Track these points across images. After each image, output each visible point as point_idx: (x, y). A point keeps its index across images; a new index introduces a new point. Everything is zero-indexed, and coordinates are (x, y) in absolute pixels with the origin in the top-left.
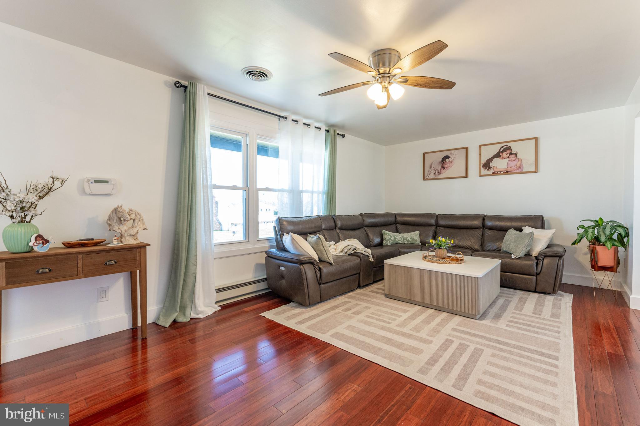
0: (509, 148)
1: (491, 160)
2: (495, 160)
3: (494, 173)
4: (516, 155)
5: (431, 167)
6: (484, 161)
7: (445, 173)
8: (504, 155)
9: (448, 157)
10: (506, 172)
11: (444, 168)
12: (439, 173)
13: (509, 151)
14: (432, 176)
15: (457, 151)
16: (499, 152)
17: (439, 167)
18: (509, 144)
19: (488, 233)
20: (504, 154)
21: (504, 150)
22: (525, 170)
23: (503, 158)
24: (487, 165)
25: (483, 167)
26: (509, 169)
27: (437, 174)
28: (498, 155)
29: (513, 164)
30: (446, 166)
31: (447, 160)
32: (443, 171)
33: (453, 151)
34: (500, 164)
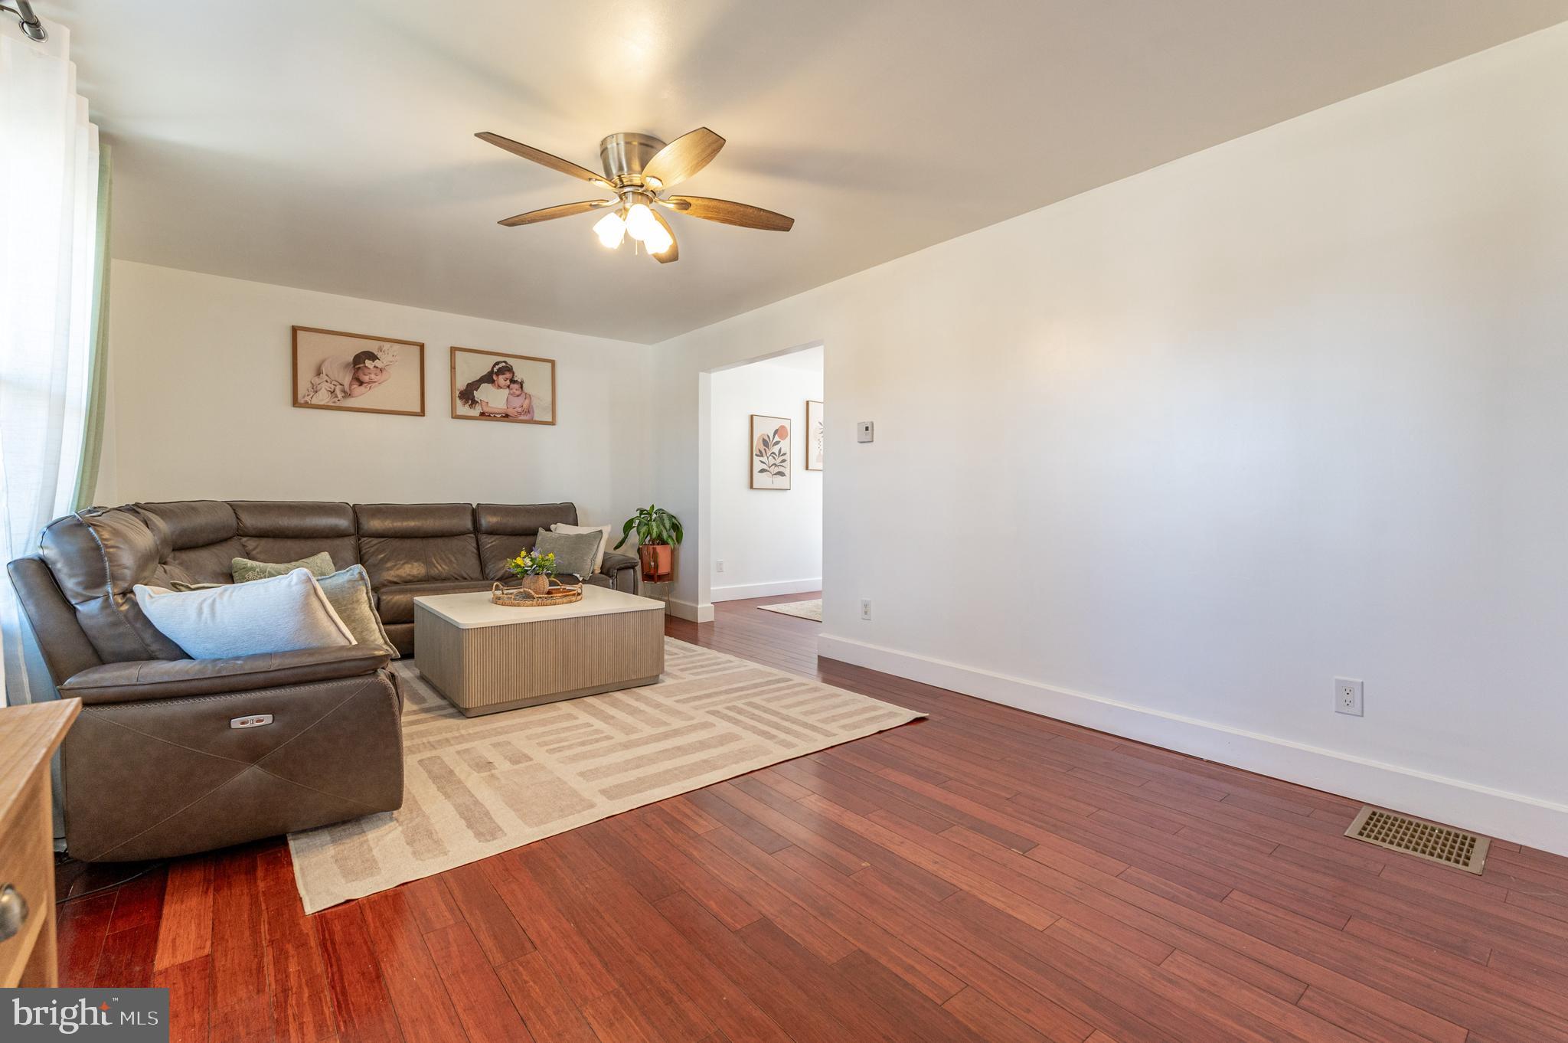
0: (509, 369)
1: (473, 386)
2: (484, 386)
3: (482, 414)
4: (521, 384)
5: (319, 373)
6: (461, 384)
7: (363, 397)
8: (501, 380)
9: (373, 357)
10: (506, 417)
11: (361, 383)
12: (347, 395)
13: (508, 375)
14: (323, 398)
15: (397, 346)
16: (491, 373)
17: (347, 379)
18: (510, 361)
19: (489, 542)
20: (501, 377)
21: (501, 372)
22: (536, 418)
23: (499, 387)
24: (468, 395)
25: (460, 398)
26: (510, 412)
27: (340, 395)
28: (488, 378)
29: (517, 402)
30: (366, 378)
31: (368, 363)
32: (357, 389)
33: (387, 345)
34: (493, 397)
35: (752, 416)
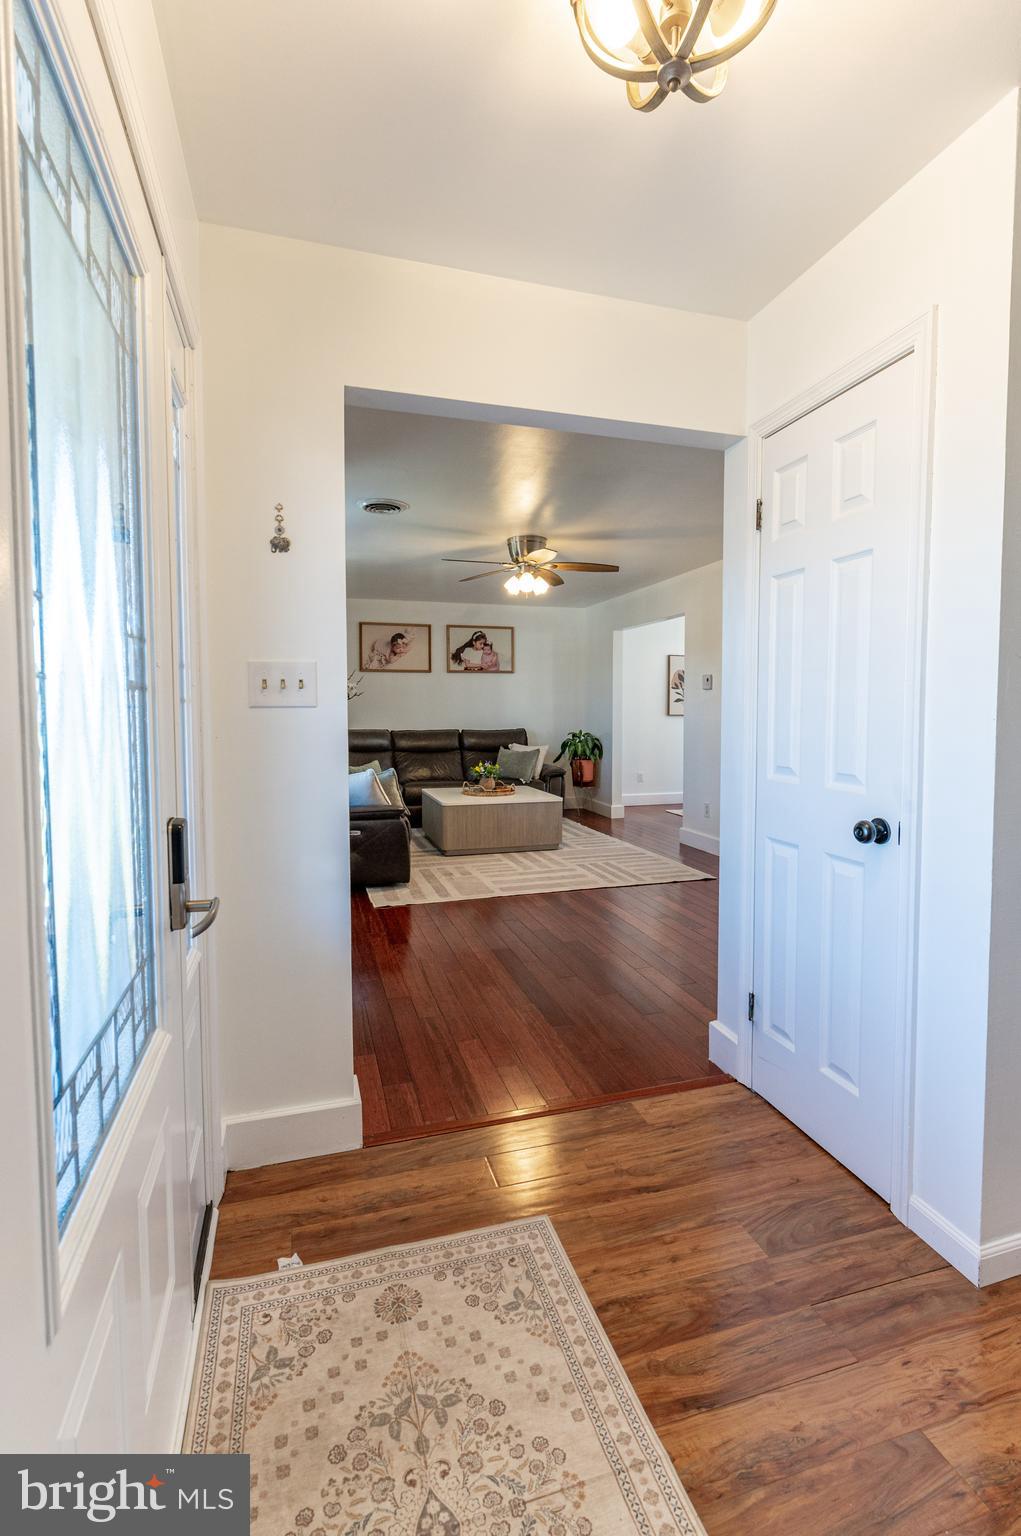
0: (483, 636)
1: (461, 650)
2: (467, 650)
3: (466, 669)
4: (491, 646)
5: (373, 650)
6: (453, 650)
7: (398, 663)
8: (478, 644)
9: (401, 636)
10: (481, 670)
11: (395, 654)
12: (388, 662)
13: (483, 641)
14: (375, 665)
15: (415, 628)
16: (472, 640)
17: (388, 652)
18: (484, 631)
19: (469, 756)
20: (478, 643)
21: (478, 639)
22: (501, 669)
23: (477, 649)
24: (457, 657)
25: (453, 659)
26: (484, 666)
27: (384, 662)
28: (470, 644)
29: (488, 659)
30: (398, 651)
31: (399, 640)
32: (394, 658)
33: (409, 628)
34: (473, 656)
35: (669, 657)
